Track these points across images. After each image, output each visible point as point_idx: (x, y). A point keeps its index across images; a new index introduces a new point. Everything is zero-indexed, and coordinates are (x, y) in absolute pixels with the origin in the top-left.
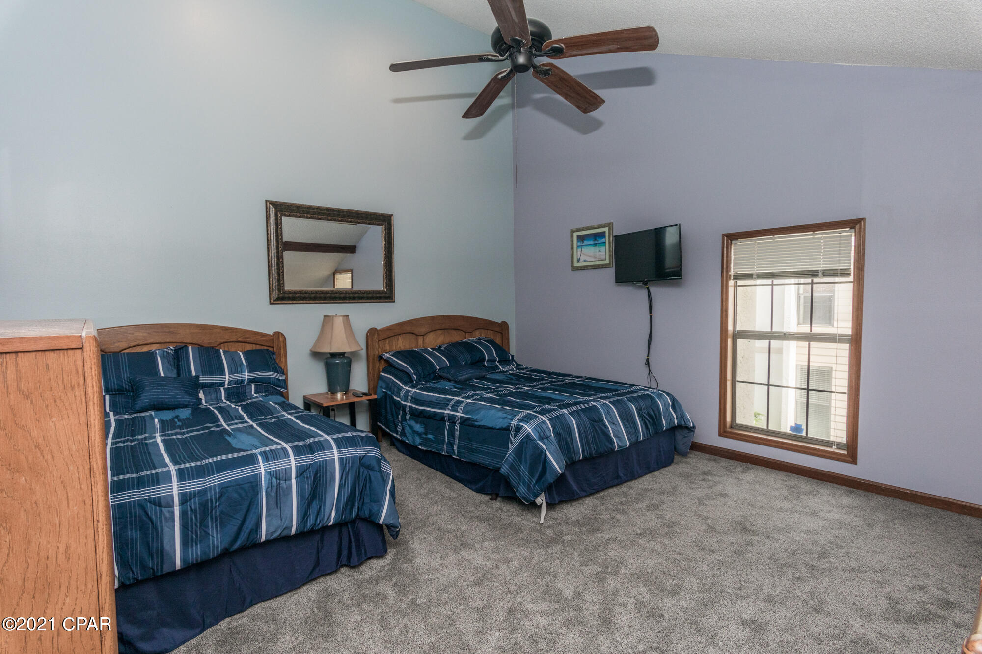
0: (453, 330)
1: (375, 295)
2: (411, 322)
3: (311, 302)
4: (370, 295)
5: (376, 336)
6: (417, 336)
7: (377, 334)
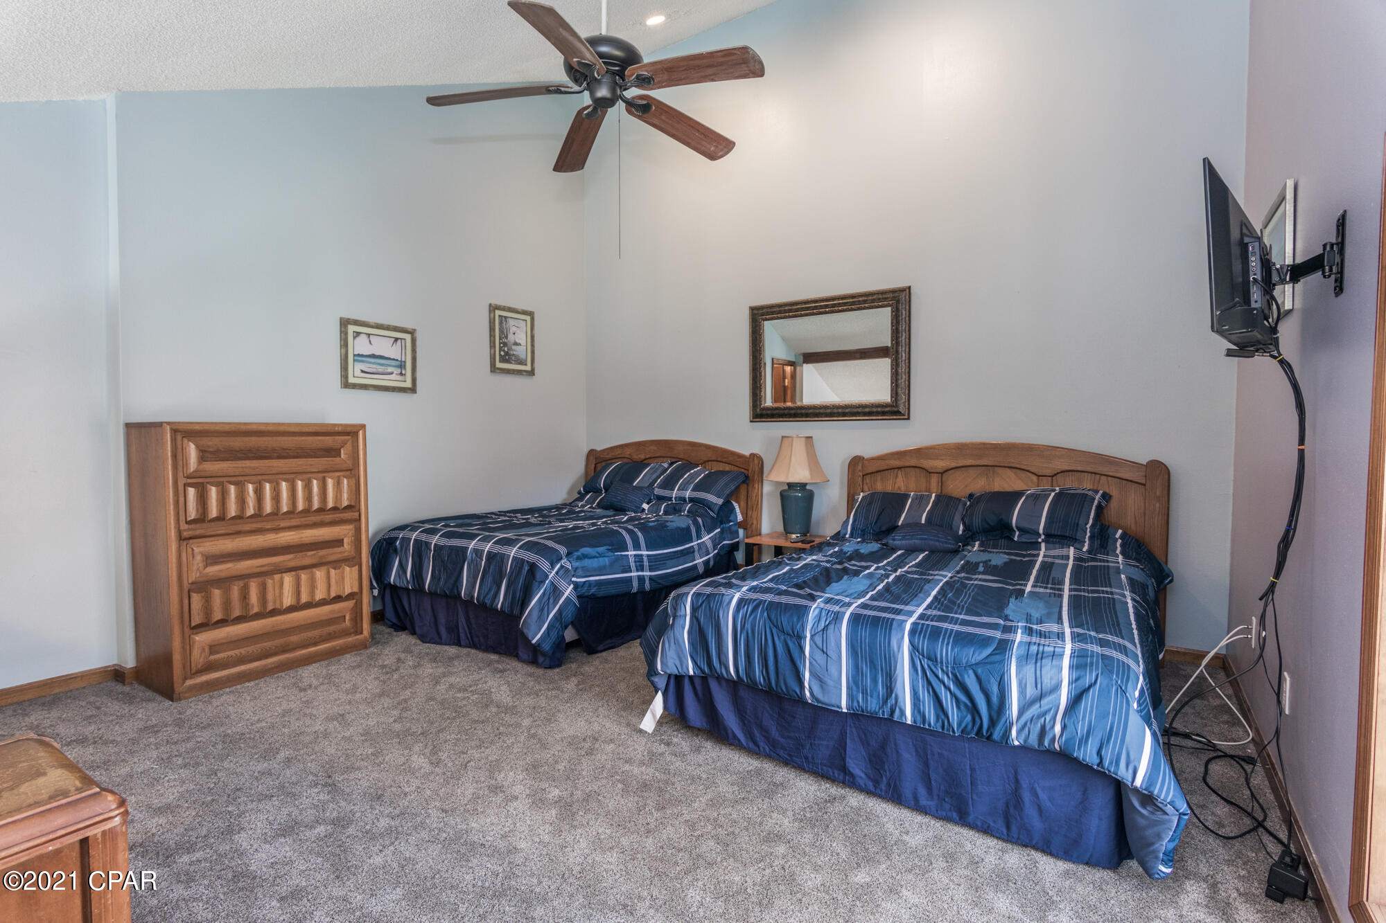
0: (1008, 470)
1: (874, 410)
2: (919, 452)
3: (791, 419)
4: (867, 410)
5: (860, 467)
6: (930, 473)
7: (860, 465)
